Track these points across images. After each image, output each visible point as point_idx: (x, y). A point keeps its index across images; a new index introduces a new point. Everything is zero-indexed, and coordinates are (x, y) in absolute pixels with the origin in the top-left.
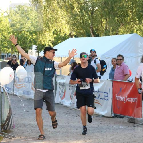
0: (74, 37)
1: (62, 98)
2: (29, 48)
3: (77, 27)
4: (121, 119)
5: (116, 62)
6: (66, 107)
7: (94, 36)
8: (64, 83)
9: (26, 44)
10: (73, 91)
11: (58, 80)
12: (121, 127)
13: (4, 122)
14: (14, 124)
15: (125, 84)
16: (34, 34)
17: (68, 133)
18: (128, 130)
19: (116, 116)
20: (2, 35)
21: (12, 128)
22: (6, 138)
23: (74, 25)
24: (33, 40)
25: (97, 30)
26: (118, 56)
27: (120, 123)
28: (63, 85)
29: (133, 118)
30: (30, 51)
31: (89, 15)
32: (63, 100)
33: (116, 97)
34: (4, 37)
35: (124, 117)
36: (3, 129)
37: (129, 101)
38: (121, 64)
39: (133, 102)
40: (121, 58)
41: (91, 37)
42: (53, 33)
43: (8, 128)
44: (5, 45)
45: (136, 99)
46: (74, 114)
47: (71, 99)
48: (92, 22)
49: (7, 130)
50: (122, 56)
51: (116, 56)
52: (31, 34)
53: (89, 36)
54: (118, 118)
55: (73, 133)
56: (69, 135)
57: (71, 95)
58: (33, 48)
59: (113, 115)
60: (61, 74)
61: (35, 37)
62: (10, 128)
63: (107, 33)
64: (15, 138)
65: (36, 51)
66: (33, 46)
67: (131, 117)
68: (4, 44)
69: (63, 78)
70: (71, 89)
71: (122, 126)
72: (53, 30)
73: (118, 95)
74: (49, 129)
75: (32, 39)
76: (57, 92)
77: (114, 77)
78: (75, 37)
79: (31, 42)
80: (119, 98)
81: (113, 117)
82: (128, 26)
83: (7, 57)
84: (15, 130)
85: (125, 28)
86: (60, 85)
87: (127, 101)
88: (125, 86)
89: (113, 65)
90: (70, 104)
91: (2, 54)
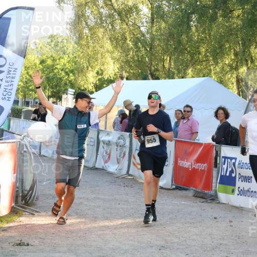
0: (125, 79)
1: (106, 162)
2: (64, 93)
3: (130, 66)
4: (184, 192)
5: (181, 115)
6: (111, 174)
7: (153, 79)
8: (110, 142)
9: (60, 87)
10: (121, 153)
11: (102, 137)
12: (183, 203)
13: (26, 192)
14: (38, 195)
15: (192, 145)
16: (71, 74)
17: (110, 208)
18: (193, 206)
19: (177, 188)
20: (28, 73)
21: (36, 201)
22: (27, 213)
23: (126, 64)
24: (70, 82)
25: (157, 70)
26: (185, 107)
27: (182, 197)
28: (108, 143)
29: (199, 191)
30: (64, 96)
31: (147, 50)
32: (106, 165)
33: (179, 162)
34: (30, 76)
35: (188, 189)
36: (23, 201)
37: (196, 168)
38: (190, 118)
39: (201, 170)
40: (189, 109)
41: (149, 79)
42: (97, 73)
43: (31, 200)
44: (31, 88)
45: (206, 165)
46: (121, 184)
47: (118, 163)
48: (151, 60)
49: (29, 202)
50: (190, 107)
51: (183, 107)
52: (67, 74)
53: (145, 78)
54: (180, 190)
55: (118, 209)
56: (113, 212)
57: (118, 157)
58: (69, 92)
59: (174, 187)
60: (106, 129)
61: (72, 77)
62: (33, 200)
63: (170, 76)
64: (39, 214)
65: (73, 96)
66: (70, 90)
67: (197, 190)
68: (30, 86)
69: (108, 134)
70: (118, 150)
71: (184, 201)
72: (97, 69)
73: (181, 160)
74: (85, 203)
75: (68, 80)
76: (99, 153)
77: (179, 135)
78: (127, 79)
79: (66, 84)
80: (183, 164)
81: (174, 189)
82: (199, 67)
83: (33, 104)
84: (39, 203)
85: (195, 69)
86: (104, 143)
87: (194, 168)
88: (192, 148)
89: (178, 119)
90: (116, 169)
91: (27, 100)
